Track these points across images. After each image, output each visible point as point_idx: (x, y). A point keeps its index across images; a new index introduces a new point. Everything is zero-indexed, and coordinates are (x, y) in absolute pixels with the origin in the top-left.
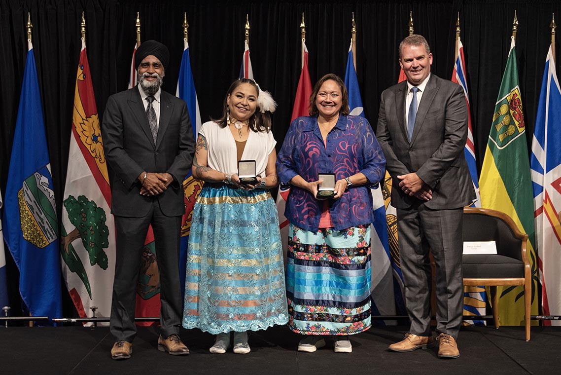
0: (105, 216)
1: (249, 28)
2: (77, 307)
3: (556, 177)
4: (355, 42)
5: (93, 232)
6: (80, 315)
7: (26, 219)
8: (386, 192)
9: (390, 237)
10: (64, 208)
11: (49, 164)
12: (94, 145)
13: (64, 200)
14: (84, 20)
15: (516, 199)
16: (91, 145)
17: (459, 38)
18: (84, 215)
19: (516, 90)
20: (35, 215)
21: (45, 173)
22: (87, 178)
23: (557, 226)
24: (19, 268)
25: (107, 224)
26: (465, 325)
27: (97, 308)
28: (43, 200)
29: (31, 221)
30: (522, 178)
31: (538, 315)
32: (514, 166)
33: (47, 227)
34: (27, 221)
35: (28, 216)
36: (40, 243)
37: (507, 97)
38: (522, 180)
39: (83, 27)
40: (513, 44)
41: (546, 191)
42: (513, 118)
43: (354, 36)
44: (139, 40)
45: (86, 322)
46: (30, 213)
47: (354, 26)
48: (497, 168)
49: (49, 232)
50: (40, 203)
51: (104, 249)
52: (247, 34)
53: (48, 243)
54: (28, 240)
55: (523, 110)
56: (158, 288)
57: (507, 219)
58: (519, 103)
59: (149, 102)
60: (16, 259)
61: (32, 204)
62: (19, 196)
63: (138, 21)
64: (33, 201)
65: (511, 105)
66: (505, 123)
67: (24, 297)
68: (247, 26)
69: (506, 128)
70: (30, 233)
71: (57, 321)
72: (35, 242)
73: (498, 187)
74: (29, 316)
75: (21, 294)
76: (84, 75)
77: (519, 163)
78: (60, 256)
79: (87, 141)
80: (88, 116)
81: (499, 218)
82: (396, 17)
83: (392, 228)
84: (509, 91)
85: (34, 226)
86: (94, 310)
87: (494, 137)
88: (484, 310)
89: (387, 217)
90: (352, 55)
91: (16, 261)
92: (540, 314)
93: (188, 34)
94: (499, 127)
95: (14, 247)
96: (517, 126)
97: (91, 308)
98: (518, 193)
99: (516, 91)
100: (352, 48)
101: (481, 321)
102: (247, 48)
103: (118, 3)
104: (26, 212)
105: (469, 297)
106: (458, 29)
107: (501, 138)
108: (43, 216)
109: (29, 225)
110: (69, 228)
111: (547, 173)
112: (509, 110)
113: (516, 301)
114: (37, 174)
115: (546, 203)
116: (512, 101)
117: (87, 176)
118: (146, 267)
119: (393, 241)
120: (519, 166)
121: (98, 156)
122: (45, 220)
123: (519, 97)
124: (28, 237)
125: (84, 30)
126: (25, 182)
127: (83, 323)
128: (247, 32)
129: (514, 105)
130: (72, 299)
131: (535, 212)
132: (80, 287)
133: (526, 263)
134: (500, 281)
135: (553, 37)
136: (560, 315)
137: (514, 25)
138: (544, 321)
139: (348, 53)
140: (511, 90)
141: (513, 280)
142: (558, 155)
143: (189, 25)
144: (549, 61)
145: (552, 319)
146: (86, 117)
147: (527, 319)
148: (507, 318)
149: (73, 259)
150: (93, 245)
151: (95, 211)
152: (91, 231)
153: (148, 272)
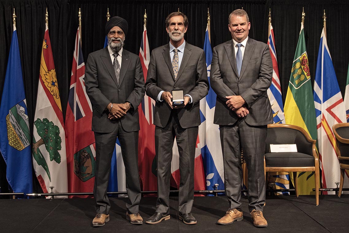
0: (59, 130)
2: (42, 186)
3: (329, 105)
4: (210, 26)
5: (52, 141)
6: (44, 193)
7: (11, 133)
10: (35, 126)
11: (25, 99)
12: (53, 88)
13: (35, 121)
14: (47, 13)
15: (306, 118)
16: (51, 87)
17: (271, 23)
18: (46, 130)
19: (305, 54)
20: (16, 130)
21: (22, 105)
22: (49, 108)
23: (330, 134)
24: (6, 163)
25: (60, 135)
26: (278, 194)
27: (54, 187)
28: (21, 121)
29: (14, 134)
30: (309, 106)
31: (320, 188)
32: (304, 99)
33: (23, 138)
34: (11, 134)
35: (12, 131)
36: (19, 148)
37: (300, 58)
38: (309, 108)
39: (47, 17)
40: (302, 27)
41: (323, 114)
42: (303, 70)
43: (209, 22)
44: (81, 25)
45: (47, 196)
46: (13, 129)
47: (209, 16)
48: (294, 100)
49: (25, 141)
50: (19, 123)
51: (59, 151)
52: (145, 21)
53: (24, 148)
54: (11, 146)
55: (309, 66)
56: (92, 175)
57: (302, 130)
58: (307, 61)
59: (115, 57)
60: (5, 158)
61: (14, 123)
62: (7, 119)
63: (80, 13)
64: (15, 122)
65: (302, 63)
66: (299, 73)
67: (9, 180)
68: (145, 16)
69: (299, 76)
70: (13, 141)
71: (29, 195)
72: (16, 147)
73: (295, 112)
74: (12, 193)
75: (7, 179)
76: (47, 45)
77: (308, 97)
78: (32, 155)
79: (48, 85)
81: (298, 130)
84: (301, 55)
85: (16, 137)
86: (52, 188)
87: (292, 82)
88: (288, 185)
90: (208, 33)
91: (4, 159)
94: (295, 76)
95: (3, 150)
96: (306, 75)
97: (50, 187)
98: (307, 115)
99: (305, 55)
100: (208, 29)
101: (287, 192)
102: (145, 29)
103: (68, 4)
104: (11, 129)
105: (279, 177)
106: (270, 18)
107: (296, 82)
108: (21, 131)
109: (13, 136)
110: (37, 138)
111: (323, 103)
112: (301, 66)
113: (307, 180)
114: (18, 106)
115: (323, 121)
116: (302, 60)
117: (49, 106)
118: (84, 162)
120: (307, 99)
121: (55, 94)
122: (23, 133)
123: (306, 58)
124: (12, 144)
125: (47, 19)
126: (10, 110)
127: (46, 196)
129: (304, 63)
130: (39, 181)
131: (317, 126)
132: (44, 174)
133: (315, 157)
134: (300, 169)
135: (325, 23)
136: (333, 188)
137: (303, 16)
138: (324, 191)
139: (205, 32)
140: (302, 53)
141: (308, 168)
142: (329, 92)
143: (110, 15)
144: (322, 37)
145: (329, 191)
146: (48, 71)
147: (317, 191)
148: (302, 191)
149: (40, 157)
150: (52, 149)
151: (53, 127)
152: (51, 140)
153: (85, 165)
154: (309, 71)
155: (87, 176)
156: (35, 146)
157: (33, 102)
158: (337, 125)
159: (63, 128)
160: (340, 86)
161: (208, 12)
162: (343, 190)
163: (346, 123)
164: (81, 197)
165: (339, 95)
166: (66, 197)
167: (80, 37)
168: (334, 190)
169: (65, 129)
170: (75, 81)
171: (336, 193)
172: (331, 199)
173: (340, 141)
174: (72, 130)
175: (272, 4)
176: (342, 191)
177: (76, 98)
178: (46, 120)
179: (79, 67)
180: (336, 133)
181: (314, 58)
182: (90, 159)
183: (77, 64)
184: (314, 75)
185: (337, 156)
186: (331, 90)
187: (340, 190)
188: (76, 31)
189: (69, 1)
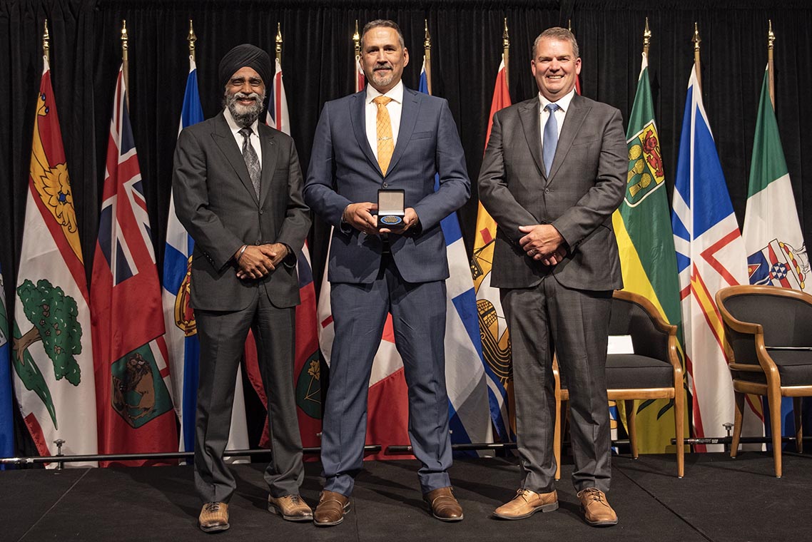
0: (76, 308)
1: (281, 41)
2: (35, 441)
3: (708, 245)
4: (429, 61)
5: (59, 332)
6: (41, 455)
8: (476, 269)
9: (483, 331)
10: (18, 297)
12: (61, 208)
13: (18, 286)
14: (47, 31)
15: (655, 274)
16: (56, 206)
18: (45, 307)
19: (651, 125)
22: (52, 254)
23: (711, 312)
25: (79, 319)
27: (64, 442)
30: (662, 247)
31: (688, 437)
32: (651, 230)
37: (639, 135)
38: (662, 250)
39: (46, 40)
40: (645, 64)
41: (694, 265)
42: (648, 164)
43: (428, 52)
44: (126, 59)
45: (49, 462)
47: (428, 39)
48: (628, 232)
51: (76, 357)
52: (279, 50)
55: (661, 153)
56: (154, 411)
57: (646, 304)
58: (655, 143)
59: (245, 136)
63: (124, 31)
65: (645, 146)
66: (637, 171)
68: (279, 39)
69: (639, 177)
71: (5, 462)
73: (630, 260)
76: (47, 108)
77: (658, 226)
78: (11, 368)
79: (50, 201)
80: (52, 166)
81: (635, 303)
82: (483, 28)
83: (485, 318)
84: (642, 128)
86: (59, 444)
88: (615, 432)
89: (478, 303)
90: (426, 78)
92: (692, 436)
93: (195, 50)
94: (629, 177)
96: (654, 175)
97: (55, 442)
98: (658, 267)
99: (651, 128)
100: (426, 69)
102: (278, 69)
103: (97, 9)
107: (632, 191)
110: (24, 325)
111: (694, 239)
112: (642, 154)
113: (658, 418)
115: (695, 281)
116: (646, 140)
117: (52, 250)
118: (136, 380)
119: (486, 337)
120: (657, 230)
121: (67, 222)
123: (655, 134)
125: (47, 45)
127: (45, 464)
128: (278, 47)
129: (648, 147)
130: (29, 428)
131: (681, 293)
132: (41, 411)
133: (675, 366)
134: (640, 393)
135: (697, 54)
136: (719, 437)
137: (646, 37)
138: (697, 445)
139: (420, 76)
140: (644, 125)
141: (659, 391)
142: (709, 214)
143: (197, 37)
144: (692, 86)
145: (709, 443)
146: (49, 168)
147: (679, 445)
148: (646, 443)
149: (30, 371)
150: (59, 351)
151: (62, 301)
152: (57, 330)
153: (139, 388)
154: (660, 165)
155: (144, 413)
156: (20, 344)
157: (13, 242)
158: (726, 290)
159: (85, 301)
160: (733, 199)
161: (426, 30)
162: (742, 441)
163: (747, 286)
164: (130, 464)
165: (731, 221)
166: (94, 464)
167: (124, 88)
168: (721, 441)
169: (89, 304)
170: (115, 192)
171: (727, 448)
172: (713, 463)
173: (733, 328)
174: (107, 308)
175: (574, 8)
176: (741, 445)
177: (117, 232)
178: (44, 283)
179: (122, 159)
180: (723, 308)
181: (674, 134)
182: (149, 373)
183: (117, 151)
184: (673, 173)
185: (728, 361)
186: (713, 208)
187: (735, 442)
188: (115, 75)
189: (99, 3)
